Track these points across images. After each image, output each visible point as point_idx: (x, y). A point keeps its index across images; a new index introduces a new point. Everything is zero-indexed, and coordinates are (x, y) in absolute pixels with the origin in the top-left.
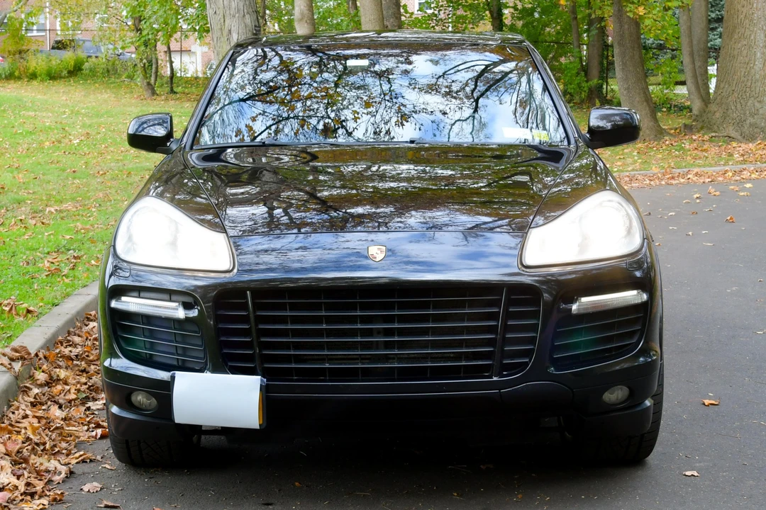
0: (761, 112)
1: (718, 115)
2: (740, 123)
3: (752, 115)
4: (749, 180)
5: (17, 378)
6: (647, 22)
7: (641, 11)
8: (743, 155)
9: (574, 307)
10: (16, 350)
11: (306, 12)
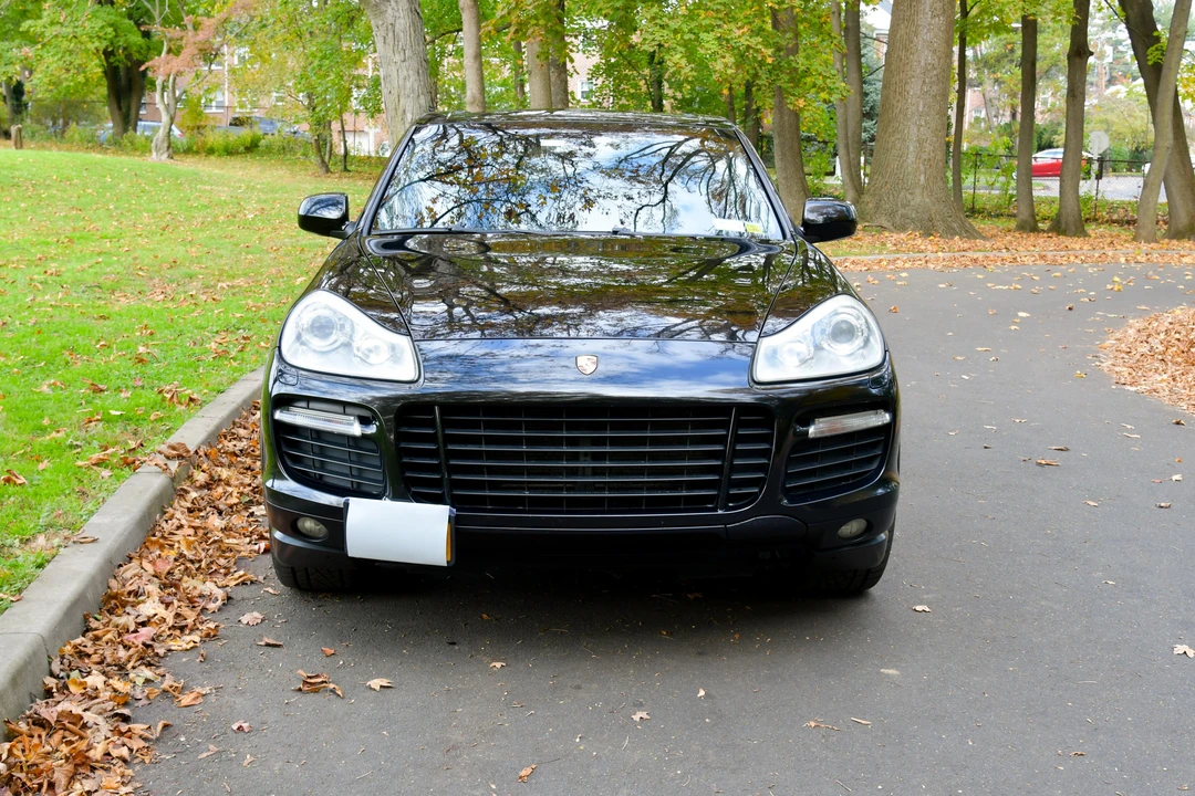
0: (912, 203)
1: (871, 205)
2: (892, 214)
3: (904, 206)
4: (904, 270)
5: (173, 479)
6: (806, 114)
7: (801, 103)
8: (895, 245)
9: (812, 430)
10: (173, 448)
11: (478, 96)
